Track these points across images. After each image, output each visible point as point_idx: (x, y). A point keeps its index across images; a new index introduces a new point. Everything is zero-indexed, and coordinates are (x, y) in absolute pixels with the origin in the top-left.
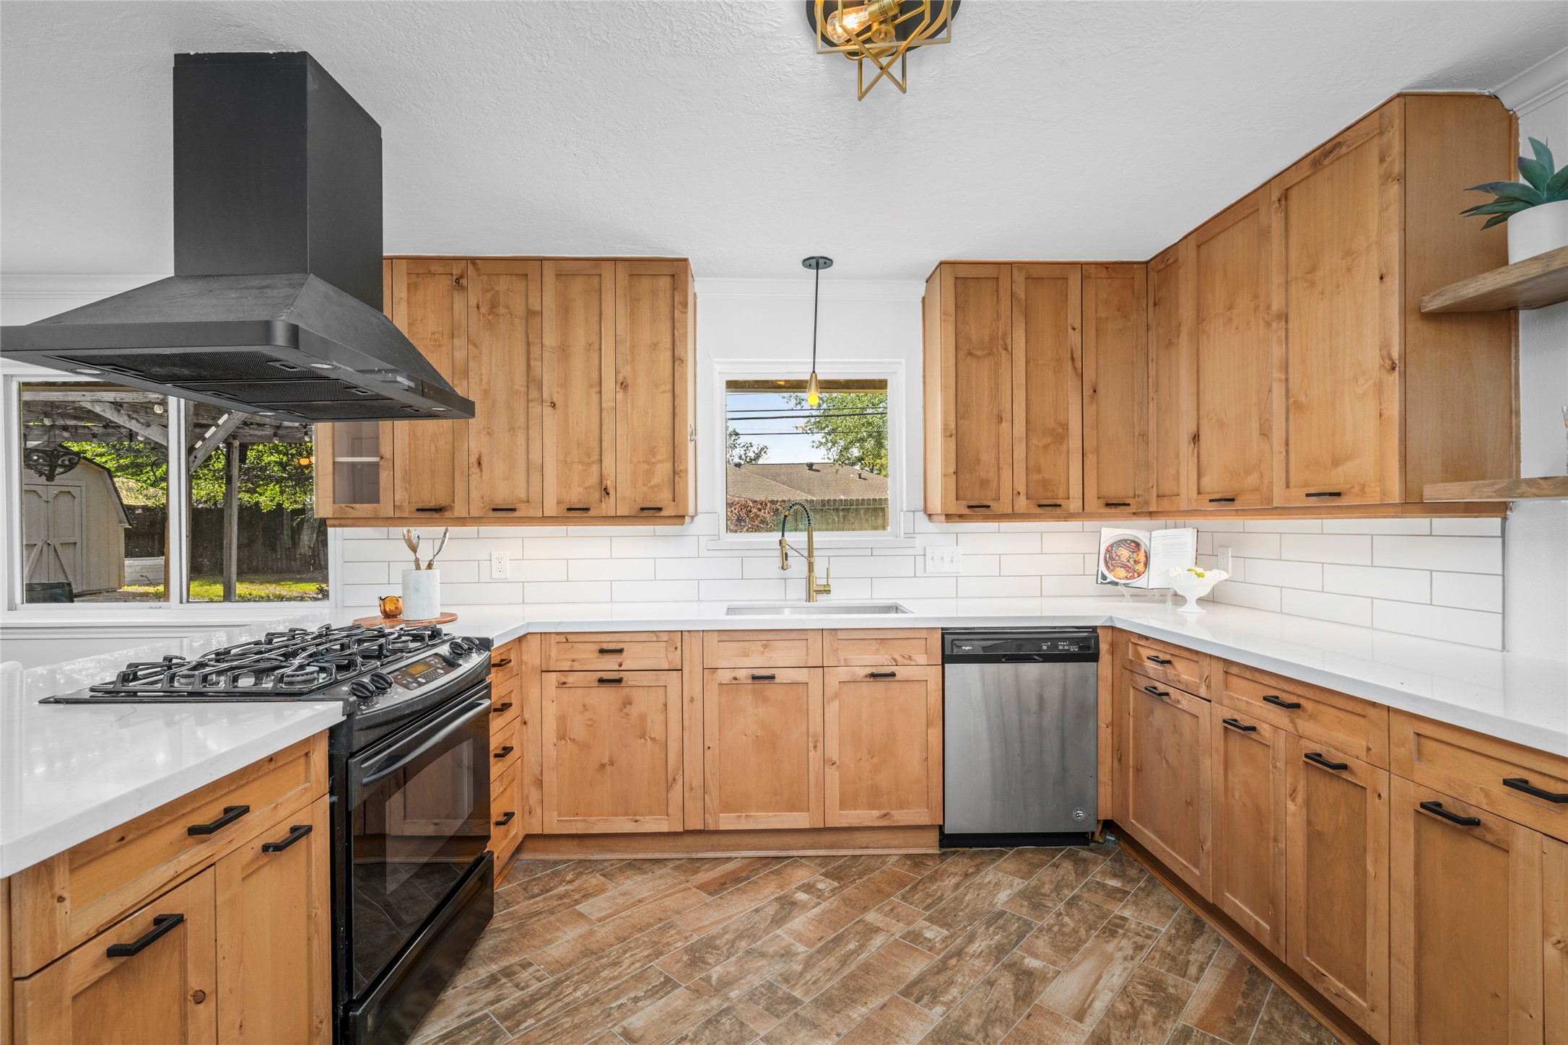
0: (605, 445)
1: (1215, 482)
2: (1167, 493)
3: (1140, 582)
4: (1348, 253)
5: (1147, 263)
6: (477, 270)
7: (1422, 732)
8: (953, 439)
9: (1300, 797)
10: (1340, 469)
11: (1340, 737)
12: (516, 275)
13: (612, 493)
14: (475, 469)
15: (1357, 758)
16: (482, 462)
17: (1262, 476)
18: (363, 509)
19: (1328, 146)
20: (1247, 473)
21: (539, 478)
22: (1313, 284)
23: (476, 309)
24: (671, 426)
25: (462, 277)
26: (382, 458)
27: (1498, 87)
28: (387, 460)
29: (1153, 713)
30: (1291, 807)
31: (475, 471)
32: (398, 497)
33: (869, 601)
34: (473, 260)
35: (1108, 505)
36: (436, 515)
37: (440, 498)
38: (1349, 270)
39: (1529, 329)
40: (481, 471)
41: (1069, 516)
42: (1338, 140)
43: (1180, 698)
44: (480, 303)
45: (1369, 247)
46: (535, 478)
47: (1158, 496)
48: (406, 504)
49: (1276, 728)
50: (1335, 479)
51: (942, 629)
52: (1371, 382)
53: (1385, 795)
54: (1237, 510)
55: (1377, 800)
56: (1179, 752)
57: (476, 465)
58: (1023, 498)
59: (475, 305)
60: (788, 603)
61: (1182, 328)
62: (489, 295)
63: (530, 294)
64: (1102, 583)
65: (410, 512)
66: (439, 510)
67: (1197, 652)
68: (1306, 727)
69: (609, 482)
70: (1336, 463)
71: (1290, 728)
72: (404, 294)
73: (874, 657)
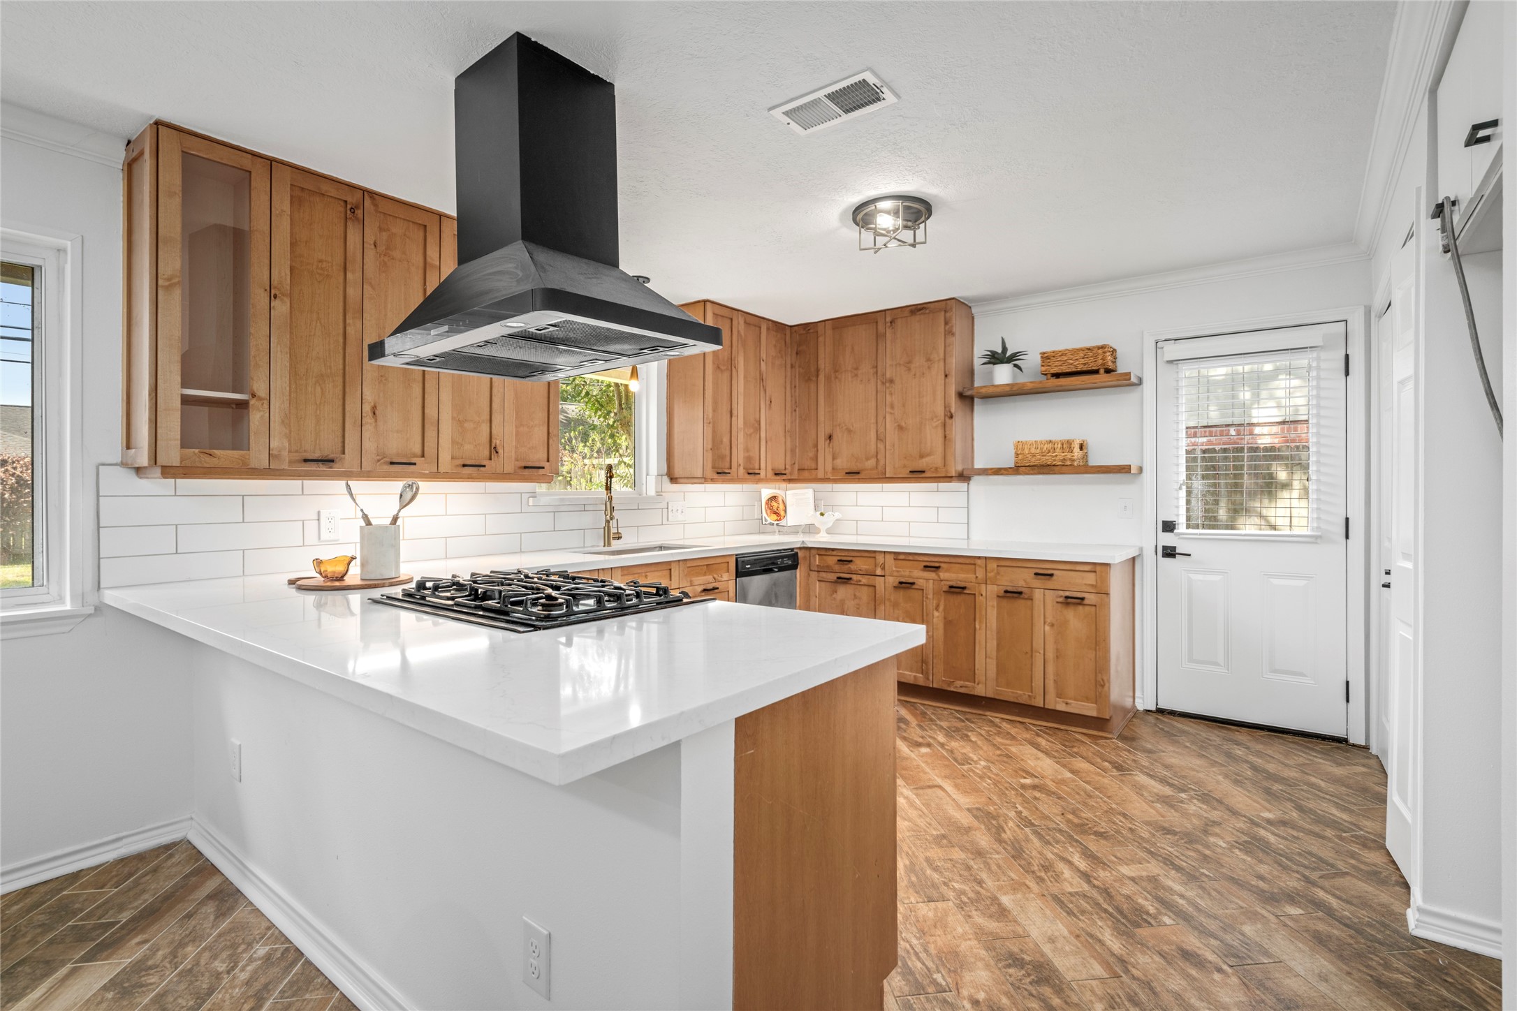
0: (495, 406)
1: (843, 463)
2: (806, 468)
3: (783, 522)
4: (928, 360)
5: (791, 327)
6: (376, 205)
7: (1000, 564)
8: (711, 425)
9: (941, 608)
10: (924, 460)
11: (962, 576)
12: (414, 223)
13: (500, 451)
14: (368, 419)
15: (971, 582)
16: (377, 412)
17: (878, 461)
18: (225, 456)
19: (919, 307)
20: (867, 459)
21: (435, 434)
22: (909, 369)
23: (373, 247)
24: (546, 395)
25: (357, 207)
26: (254, 396)
27: (973, 304)
28: (260, 399)
29: (836, 592)
30: (936, 614)
31: (370, 421)
32: (274, 444)
33: (636, 545)
34: (372, 194)
35: (776, 474)
36: (322, 468)
37: (327, 446)
38: (929, 368)
39: (978, 406)
40: (376, 421)
41: (732, 481)
42: (924, 306)
43: (861, 579)
44: (378, 242)
45: (939, 360)
46: (430, 433)
47: (799, 470)
48: (285, 453)
49: (927, 580)
50: (921, 464)
51: (736, 555)
52: (940, 422)
53: (984, 594)
54: (859, 479)
55: (981, 597)
56: (858, 608)
57: (371, 414)
58: (741, 468)
59: (372, 243)
60: (586, 549)
61: (820, 373)
62: (385, 235)
63: (428, 246)
64: (765, 524)
65: (291, 462)
66: (328, 461)
67: (875, 552)
68: (943, 575)
69: (498, 442)
70: (922, 456)
71: (936, 577)
72: (286, 206)
73: (703, 578)
